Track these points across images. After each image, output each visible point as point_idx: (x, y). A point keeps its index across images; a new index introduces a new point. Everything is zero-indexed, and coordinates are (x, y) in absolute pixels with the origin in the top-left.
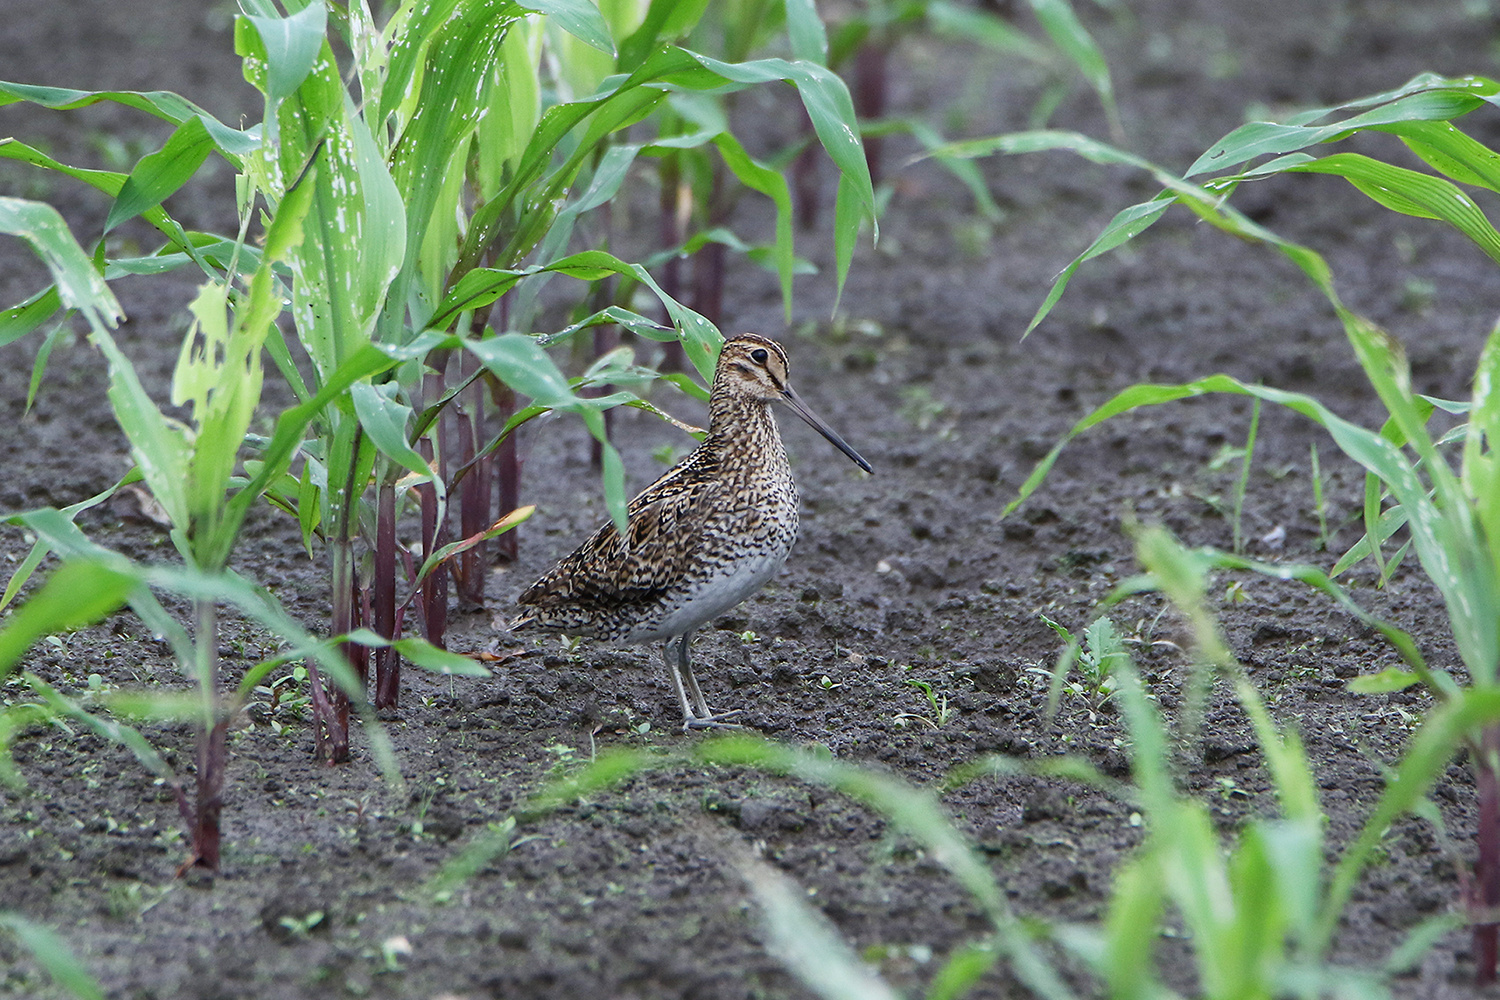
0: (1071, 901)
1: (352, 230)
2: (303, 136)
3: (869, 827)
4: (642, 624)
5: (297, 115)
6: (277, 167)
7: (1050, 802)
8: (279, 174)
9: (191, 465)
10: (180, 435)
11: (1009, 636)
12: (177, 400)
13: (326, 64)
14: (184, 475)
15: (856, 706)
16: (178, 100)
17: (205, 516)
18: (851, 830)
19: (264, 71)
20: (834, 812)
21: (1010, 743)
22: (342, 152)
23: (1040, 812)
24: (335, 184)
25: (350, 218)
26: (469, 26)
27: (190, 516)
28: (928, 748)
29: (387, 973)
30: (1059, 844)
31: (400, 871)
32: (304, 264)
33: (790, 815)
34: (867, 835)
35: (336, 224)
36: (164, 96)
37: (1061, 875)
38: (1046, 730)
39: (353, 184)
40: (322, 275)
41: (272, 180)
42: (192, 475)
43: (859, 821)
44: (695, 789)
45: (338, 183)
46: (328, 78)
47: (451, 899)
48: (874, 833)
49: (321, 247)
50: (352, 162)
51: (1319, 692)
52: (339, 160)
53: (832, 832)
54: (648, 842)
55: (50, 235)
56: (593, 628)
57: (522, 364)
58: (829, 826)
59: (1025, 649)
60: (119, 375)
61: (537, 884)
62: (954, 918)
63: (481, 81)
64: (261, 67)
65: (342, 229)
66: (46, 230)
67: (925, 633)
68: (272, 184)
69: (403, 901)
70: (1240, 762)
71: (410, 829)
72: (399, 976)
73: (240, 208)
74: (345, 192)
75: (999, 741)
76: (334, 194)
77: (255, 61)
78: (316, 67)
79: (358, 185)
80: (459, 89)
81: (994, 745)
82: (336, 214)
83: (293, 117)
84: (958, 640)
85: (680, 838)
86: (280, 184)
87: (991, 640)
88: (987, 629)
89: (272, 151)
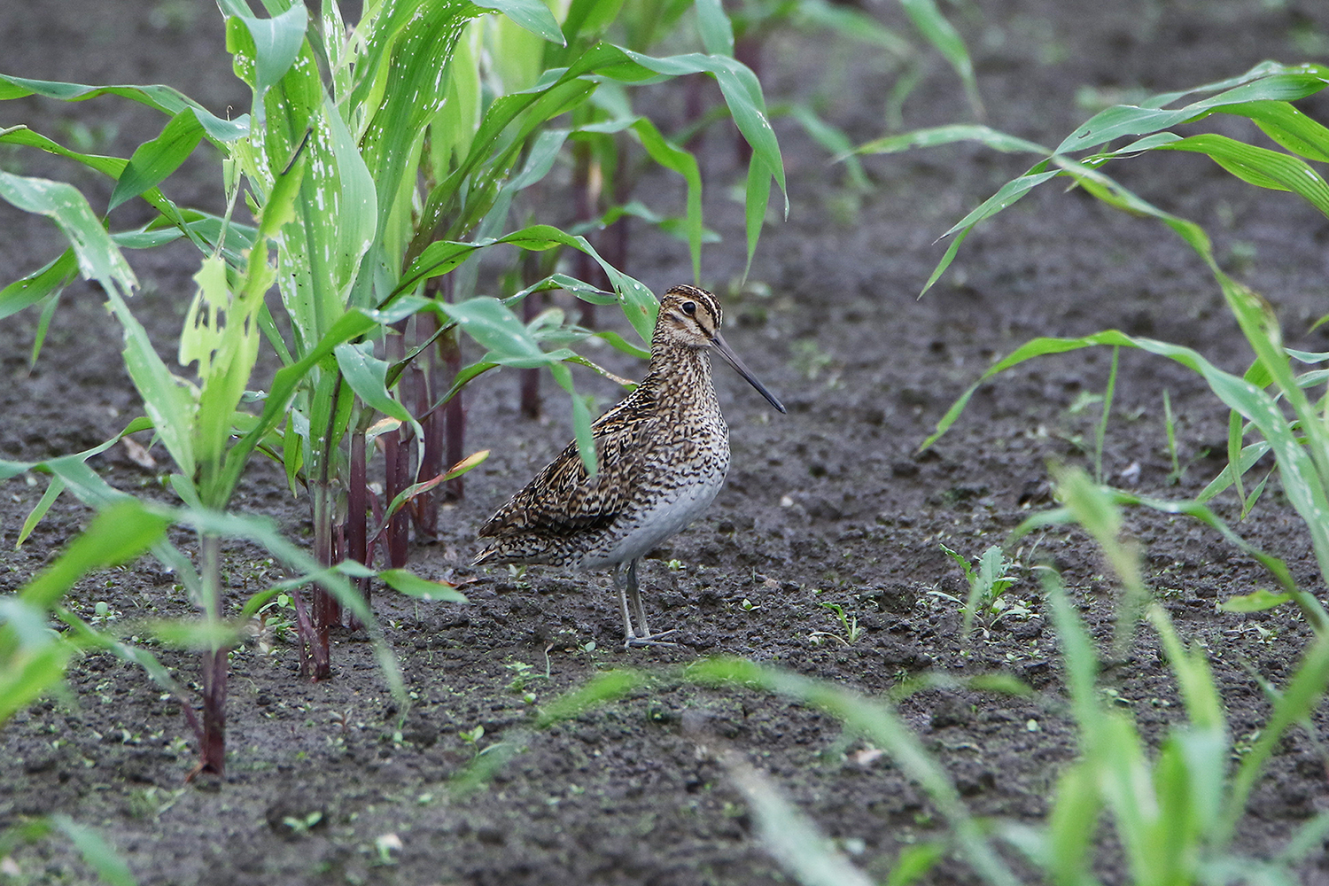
0: (981, 798)
1: (330, 208)
2: (287, 125)
3: (795, 734)
4: (593, 552)
5: (281, 106)
6: (263, 153)
7: (956, 711)
8: (265, 159)
9: (197, 417)
10: (187, 391)
11: (904, 563)
12: (184, 360)
13: (306, 60)
14: (191, 427)
15: (773, 625)
16: (173, 93)
17: (209, 463)
18: (780, 737)
19: (252, 67)
20: (764, 720)
21: (915, 658)
22: (320, 138)
23: (947, 719)
24: (315, 168)
25: (328, 197)
26: (428, 26)
27: (196, 462)
28: (842, 663)
29: (381, 866)
30: (966, 748)
31: (386, 775)
32: (288, 239)
33: (725, 723)
34: (793, 741)
35: (316, 204)
36: (160, 89)
37: (971, 775)
38: (946, 646)
39: (330, 167)
40: (304, 248)
41: (259, 164)
42: (198, 426)
43: (786, 728)
44: (640, 700)
45: (317, 166)
46: (308, 73)
47: (432, 800)
48: (800, 738)
49: (302, 223)
50: (329, 147)
51: (1184, 611)
52: (318, 146)
53: (763, 738)
54: (601, 748)
55: (73, 214)
56: (548, 555)
57: (495, 326)
58: (760, 733)
59: (918, 574)
60: (133, 338)
61: (507, 786)
62: (878, 814)
63: (439, 75)
64: (249, 64)
65: (321, 207)
66: (70, 208)
67: (829, 560)
68: (259, 168)
69: (390, 802)
70: (1119, 673)
71: (390, 738)
72: (392, 868)
73: (227, 190)
74: (323, 175)
75: (905, 656)
76: (314, 175)
77: (243, 58)
78: (298, 63)
79: (335, 169)
80: (420, 83)
81: (900, 660)
82: (316, 194)
83: (278, 108)
84: (859, 566)
85: (629, 745)
86: (266, 168)
87: (888, 566)
88: (884, 556)
89: (259, 138)
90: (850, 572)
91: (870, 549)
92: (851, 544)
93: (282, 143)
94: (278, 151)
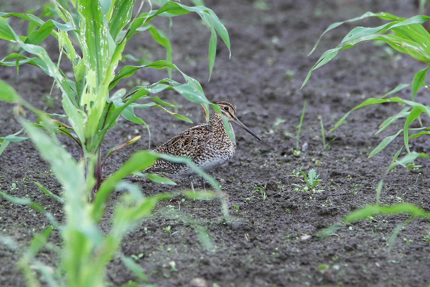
1: (105, 55)
2: (93, 28)
4: (182, 170)
5: (92, 22)
6: (84, 37)
8: (85, 39)
9: (86, 123)
10: (82, 115)
12: (82, 104)
14: (84, 126)
17: (90, 138)
19: (84, 9)
22: (103, 32)
23: (322, 226)
24: (101, 42)
25: (105, 51)
27: (86, 138)
32: (90, 65)
33: (247, 226)
34: (269, 232)
35: (101, 53)
39: (106, 42)
40: (96, 68)
41: (82, 41)
42: (87, 126)
43: (266, 228)
45: (102, 41)
49: (96, 60)
50: (106, 35)
51: (367, 191)
52: (103, 35)
53: (259, 231)
56: (169, 169)
57: (192, 93)
58: (258, 229)
63: (128, 12)
65: (102, 55)
69: (158, 250)
74: (103, 44)
75: (289, 205)
76: (101, 44)
77: (81, 6)
78: (99, 8)
79: (107, 42)
81: (287, 206)
82: (101, 50)
83: (91, 22)
84: (241, 175)
85: (217, 233)
86: (85, 42)
87: (250, 175)
88: (248, 172)
89: (83, 32)
90: (238, 177)
91: (243, 169)
92: (237, 168)
93: (91, 34)
94: (89, 37)
